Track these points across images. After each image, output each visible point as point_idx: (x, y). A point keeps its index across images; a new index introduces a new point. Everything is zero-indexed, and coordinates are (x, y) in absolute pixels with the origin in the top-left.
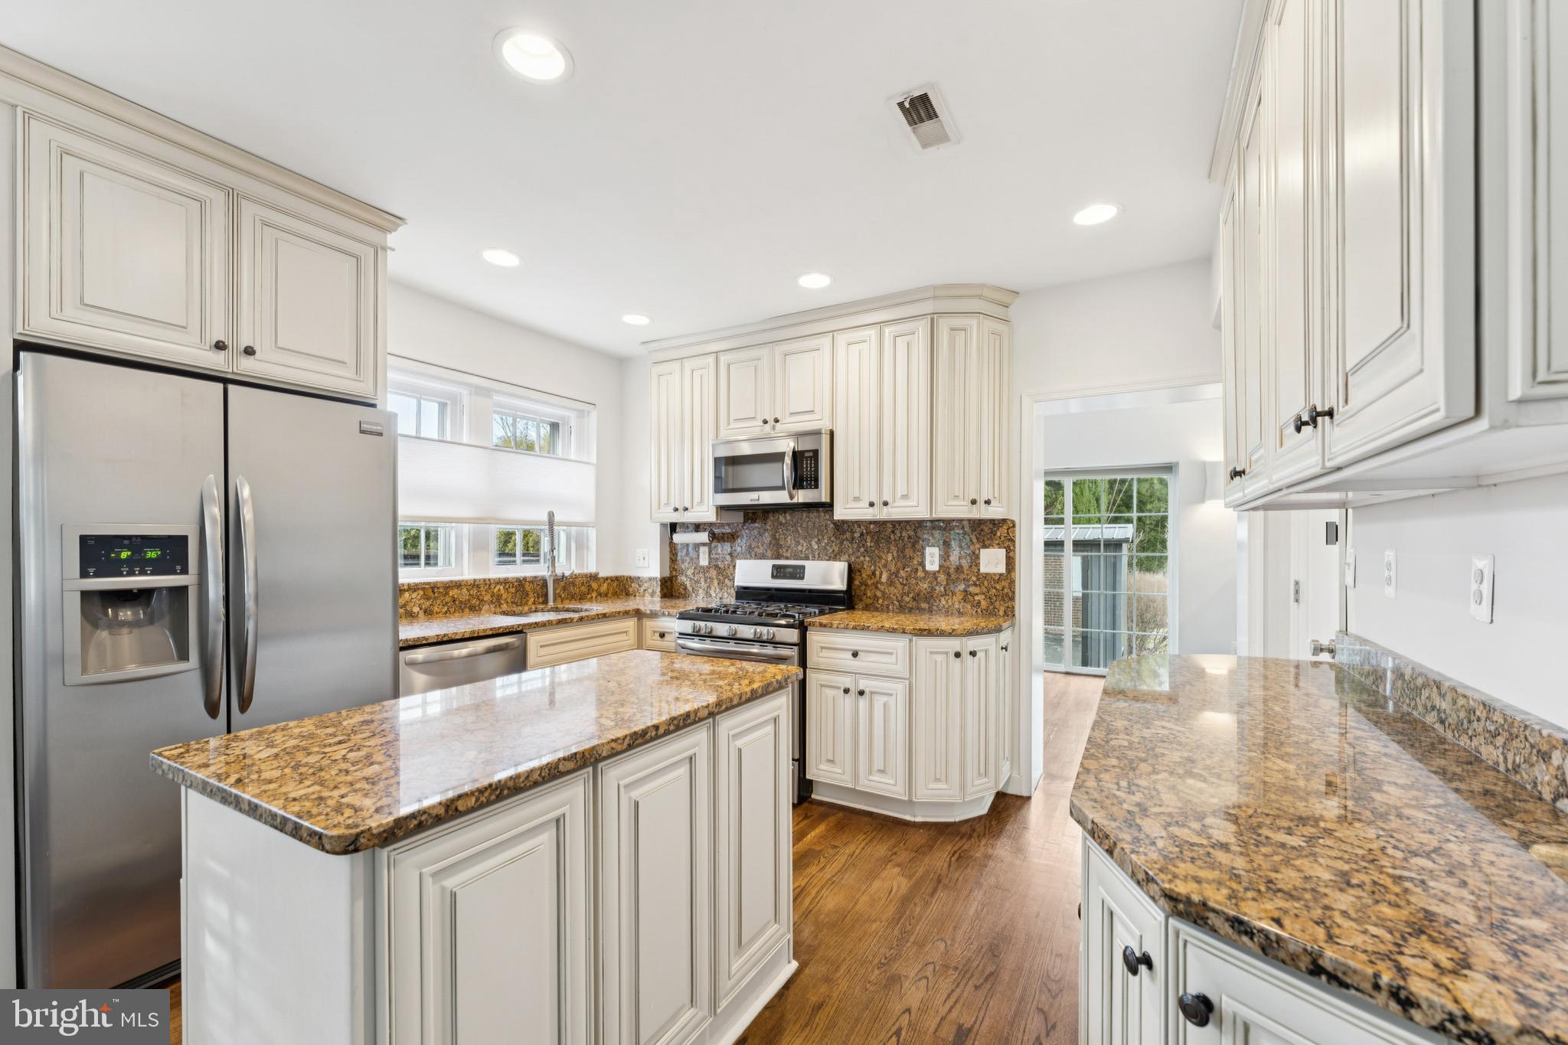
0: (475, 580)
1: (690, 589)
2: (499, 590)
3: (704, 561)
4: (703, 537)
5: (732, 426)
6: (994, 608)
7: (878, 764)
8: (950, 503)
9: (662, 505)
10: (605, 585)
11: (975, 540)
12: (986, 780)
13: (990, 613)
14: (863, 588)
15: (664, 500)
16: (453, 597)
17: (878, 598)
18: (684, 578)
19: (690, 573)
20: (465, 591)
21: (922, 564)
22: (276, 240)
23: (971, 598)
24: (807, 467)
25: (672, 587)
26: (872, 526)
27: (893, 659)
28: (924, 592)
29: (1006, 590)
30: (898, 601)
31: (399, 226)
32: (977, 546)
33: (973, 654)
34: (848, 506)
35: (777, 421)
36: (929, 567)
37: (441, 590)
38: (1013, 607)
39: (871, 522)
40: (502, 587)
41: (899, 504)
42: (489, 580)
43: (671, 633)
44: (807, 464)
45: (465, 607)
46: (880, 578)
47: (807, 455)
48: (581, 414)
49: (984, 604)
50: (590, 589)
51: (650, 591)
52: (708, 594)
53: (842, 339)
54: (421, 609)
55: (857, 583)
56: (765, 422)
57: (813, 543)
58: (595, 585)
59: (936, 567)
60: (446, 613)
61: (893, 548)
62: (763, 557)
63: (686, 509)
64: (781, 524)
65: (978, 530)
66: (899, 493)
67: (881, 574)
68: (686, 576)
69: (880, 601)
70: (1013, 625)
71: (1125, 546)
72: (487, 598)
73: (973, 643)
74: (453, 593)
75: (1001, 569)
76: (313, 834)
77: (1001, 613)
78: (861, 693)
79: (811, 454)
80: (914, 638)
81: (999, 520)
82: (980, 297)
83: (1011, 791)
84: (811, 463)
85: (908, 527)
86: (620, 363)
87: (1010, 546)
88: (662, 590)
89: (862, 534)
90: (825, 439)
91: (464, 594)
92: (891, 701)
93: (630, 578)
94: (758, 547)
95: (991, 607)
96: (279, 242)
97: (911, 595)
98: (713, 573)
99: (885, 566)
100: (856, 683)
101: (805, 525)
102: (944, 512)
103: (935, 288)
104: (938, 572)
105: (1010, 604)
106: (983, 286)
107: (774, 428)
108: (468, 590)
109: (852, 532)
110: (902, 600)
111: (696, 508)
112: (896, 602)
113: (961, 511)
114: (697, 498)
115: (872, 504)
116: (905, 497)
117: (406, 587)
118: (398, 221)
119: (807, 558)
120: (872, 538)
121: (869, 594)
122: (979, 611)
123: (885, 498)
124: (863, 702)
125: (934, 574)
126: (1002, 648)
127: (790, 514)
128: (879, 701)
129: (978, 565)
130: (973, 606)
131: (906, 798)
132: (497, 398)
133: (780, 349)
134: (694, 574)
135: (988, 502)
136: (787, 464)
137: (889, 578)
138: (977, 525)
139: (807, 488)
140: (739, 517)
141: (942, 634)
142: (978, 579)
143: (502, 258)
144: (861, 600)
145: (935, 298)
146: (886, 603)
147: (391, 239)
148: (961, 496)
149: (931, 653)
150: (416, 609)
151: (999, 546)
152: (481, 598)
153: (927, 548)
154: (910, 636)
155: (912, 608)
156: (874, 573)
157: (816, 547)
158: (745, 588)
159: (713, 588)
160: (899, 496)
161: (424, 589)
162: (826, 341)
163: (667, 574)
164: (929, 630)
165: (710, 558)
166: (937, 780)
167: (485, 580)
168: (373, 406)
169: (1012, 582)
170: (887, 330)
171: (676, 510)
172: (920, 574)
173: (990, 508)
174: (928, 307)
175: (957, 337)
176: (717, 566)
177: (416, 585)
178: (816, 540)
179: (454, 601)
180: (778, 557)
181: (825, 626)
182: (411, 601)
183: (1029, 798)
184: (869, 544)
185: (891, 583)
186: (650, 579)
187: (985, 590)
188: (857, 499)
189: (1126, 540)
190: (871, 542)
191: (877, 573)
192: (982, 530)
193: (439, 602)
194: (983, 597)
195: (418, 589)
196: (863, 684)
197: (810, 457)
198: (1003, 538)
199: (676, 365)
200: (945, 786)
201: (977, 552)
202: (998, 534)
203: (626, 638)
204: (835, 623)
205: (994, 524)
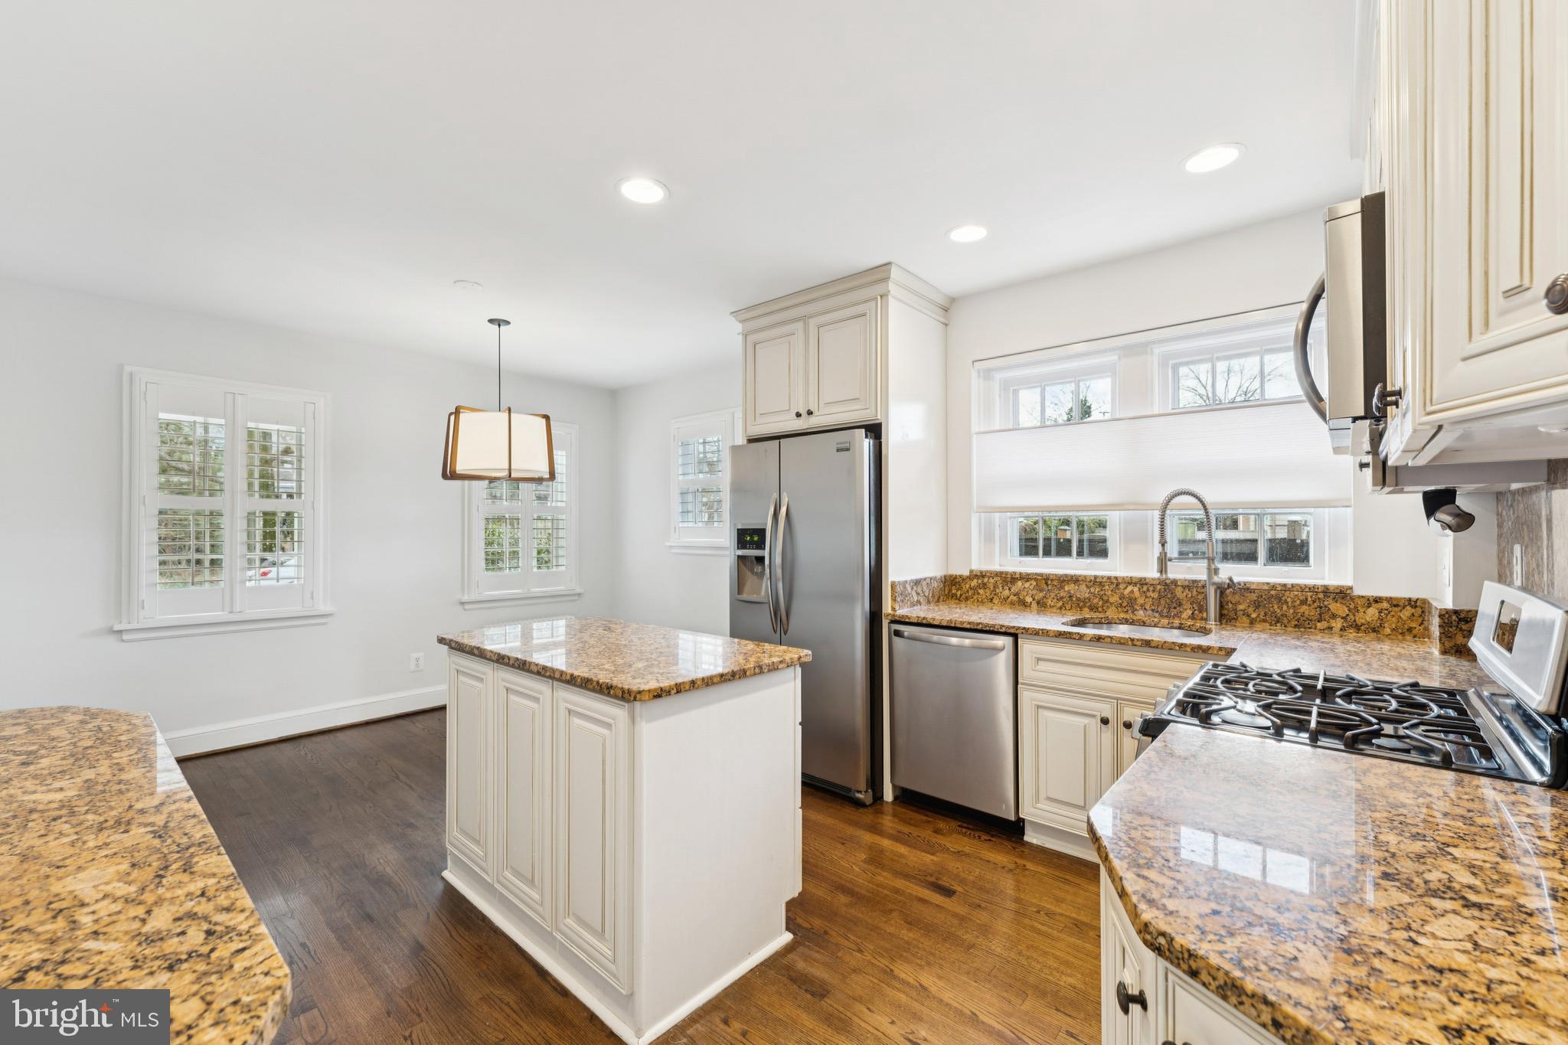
0: (1096, 577)
2: (1132, 592)
16: (1069, 592)
20: (1083, 587)
37: (1055, 583)
40: (1136, 589)
42: (1116, 578)
45: (1084, 606)
54: (1034, 599)
58: (1339, 609)
60: (1061, 608)
72: (1114, 599)
74: (1070, 588)
91: (1083, 592)
108: (1087, 587)
117: (1018, 576)
150: (1029, 599)
152: (1105, 598)
161: (1036, 580)
167: (1109, 578)
177: (1028, 574)
179: (1071, 597)
182: (1023, 590)
193: (1053, 595)
195: (1031, 579)
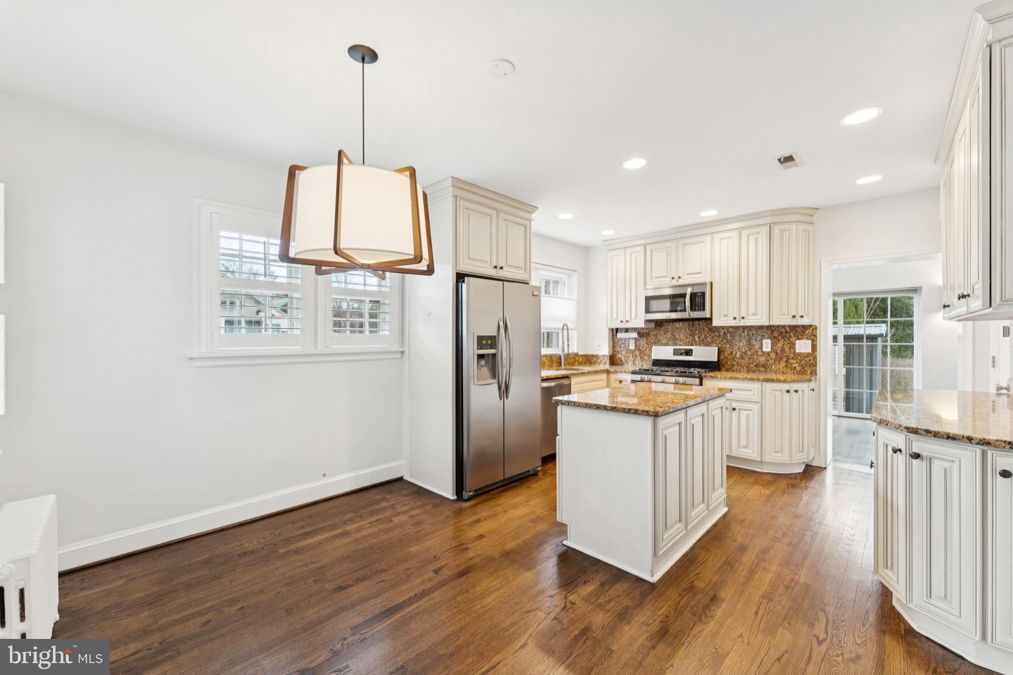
1: (624, 361)
3: (632, 346)
4: (635, 335)
5: (653, 281)
6: (804, 370)
7: (743, 442)
8: (780, 317)
9: (613, 319)
10: (581, 359)
11: (792, 336)
12: (803, 454)
13: (802, 372)
14: (725, 360)
15: (614, 316)
17: (734, 366)
18: (620, 356)
19: (624, 353)
21: (761, 348)
22: (507, 225)
23: (790, 366)
24: (698, 301)
25: (614, 360)
26: (731, 329)
27: (752, 393)
28: (763, 362)
29: (811, 362)
30: (746, 367)
31: (536, 210)
32: (794, 339)
33: (796, 391)
34: (721, 319)
35: (679, 278)
36: (765, 350)
38: (816, 370)
39: (730, 327)
41: (751, 318)
43: (625, 381)
44: (698, 299)
46: (736, 355)
47: (698, 294)
48: (569, 275)
49: (798, 368)
50: (575, 361)
51: (604, 362)
52: (634, 363)
53: (717, 237)
55: (722, 358)
56: (673, 278)
57: (696, 338)
58: (577, 359)
59: (769, 350)
61: (743, 340)
62: (667, 344)
63: (627, 321)
64: (677, 328)
65: (795, 330)
66: (750, 313)
67: (736, 353)
68: (622, 354)
69: (736, 367)
70: (816, 379)
71: (879, 339)
73: (796, 386)
75: (809, 350)
76: (643, 411)
77: (809, 373)
78: (734, 409)
79: (701, 294)
80: (764, 383)
81: (807, 325)
82: (797, 213)
83: (814, 464)
84: (701, 299)
85: (752, 329)
86: (586, 250)
87: (813, 338)
88: (610, 361)
89: (725, 333)
90: (708, 287)
92: (751, 413)
93: (592, 355)
94: (663, 340)
95: (802, 370)
96: (508, 226)
97: (754, 364)
98: (637, 353)
99: (739, 349)
100: (731, 404)
101: (691, 328)
102: (776, 322)
103: (772, 211)
104: (771, 352)
105: (814, 368)
106: (800, 208)
107: (678, 281)
109: (719, 332)
110: (749, 367)
111: (633, 321)
112: (745, 367)
113: (787, 321)
114: (633, 316)
115: (735, 318)
116: (754, 315)
118: (535, 208)
119: (692, 345)
120: (731, 335)
121: (729, 364)
122: (795, 372)
123: (742, 315)
124: (734, 414)
125: (768, 354)
126: (811, 390)
127: (682, 323)
128: (744, 414)
129: (794, 348)
130: (791, 369)
131: (759, 460)
132: (541, 272)
133: (681, 243)
134: (626, 353)
135: (802, 317)
136: (688, 299)
137: (741, 355)
138: (794, 328)
139: (698, 311)
140: (653, 325)
141: (779, 381)
142: (795, 356)
143: (566, 216)
144: (724, 366)
145: (772, 215)
146: (739, 368)
147: (533, 216)
148: (787, 314)
149: (773, 390)
151: (807, 339)
153: (764, 340)
154: (761, 382)
155: (755, 371)
156: (732, 353)
157: (698, 339)
158: (657, 360)
159: (637, 361)
160: (751, 314)
162: (709, 238)
163: (611, 354)
164: (773, 379)
165: (636, 345)
166: (776, 452)
168: (528, 284)
169: (815, 357)
170: (743, 232)
171: (622, 322)
172: (760, 353)
173: (803, 319)
174: (768, 220)
175: (784, 234)
176: (639, 349)
178: (698, 336)
180: (675, 344)
181: (713, 377)
183: (826, 468)
184: (729, 338)
185: (742, 358)
186: (603, 356)
187: (798, 361)
188: (726, 316)
189: (881, 335)
190: (730, 337)
191: (734, 353)
192: (797, 331)
194: (798, 365)
196: (734, 405)
197: (701, 296)
198: (809, 335)
199: (622, 251)
200: (780, 455)
201: (794, 342)
202: (807, 332)
203: (602, 383)
204: (719, 377)
205: (804, 327)
